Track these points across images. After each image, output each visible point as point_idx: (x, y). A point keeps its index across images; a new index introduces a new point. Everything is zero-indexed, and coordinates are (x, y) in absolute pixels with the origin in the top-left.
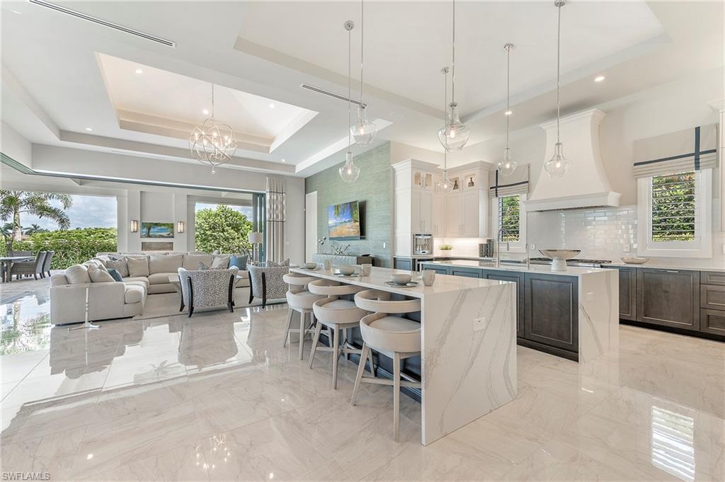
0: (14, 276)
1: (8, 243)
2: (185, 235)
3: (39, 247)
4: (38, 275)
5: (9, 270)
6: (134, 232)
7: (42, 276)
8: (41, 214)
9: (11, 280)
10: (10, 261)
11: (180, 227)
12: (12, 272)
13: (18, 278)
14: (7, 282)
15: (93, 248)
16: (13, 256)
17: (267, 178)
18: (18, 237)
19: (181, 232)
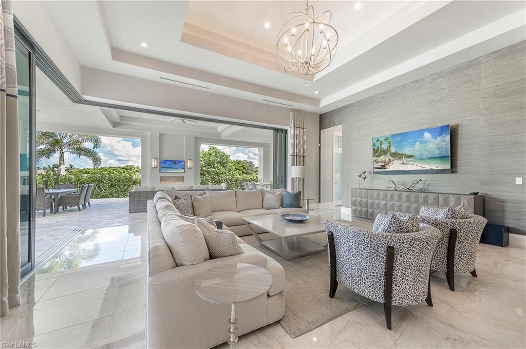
0: (61, 208)
1: (55, 177)
2: (193, 170)
3: (79, 180)
4: (81, 206)
5: (56, 202)
6: (155, 167)
7: (84, 207)
8: (80, 154)
9: (58, 212)
10: (58, 194)
11: (189, 164)
12: (59, 205)
13: (63, 209)
14: (55, 213)
15: (119, 181)
16: (59, 189)
17: (291, 113)
18: (63, 172)
19: (190, 168)
